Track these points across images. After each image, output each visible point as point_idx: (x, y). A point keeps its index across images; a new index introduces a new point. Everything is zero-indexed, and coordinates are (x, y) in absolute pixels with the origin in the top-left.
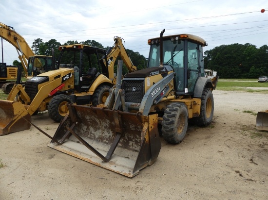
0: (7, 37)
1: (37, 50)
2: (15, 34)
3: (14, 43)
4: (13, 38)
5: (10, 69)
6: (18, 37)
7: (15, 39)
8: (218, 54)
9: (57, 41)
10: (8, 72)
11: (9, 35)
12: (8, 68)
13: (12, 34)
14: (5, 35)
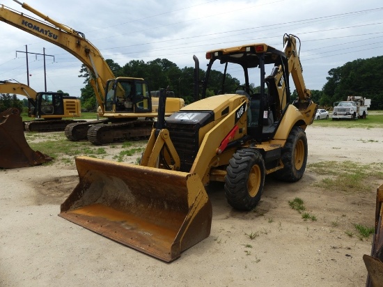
0: (75, 50)
1: (88, 75)
2: (87, 44)
3: (85, 58)
4: (83, 50)
5: (67, 102)
6: (91, 48)
7: (87, 52)
8: (351, 72)
9: (115, 62)
10: (65, 107)
11: (78, 45)
12: (65, 100)
13: (83, 43)
14: (72, 46)
